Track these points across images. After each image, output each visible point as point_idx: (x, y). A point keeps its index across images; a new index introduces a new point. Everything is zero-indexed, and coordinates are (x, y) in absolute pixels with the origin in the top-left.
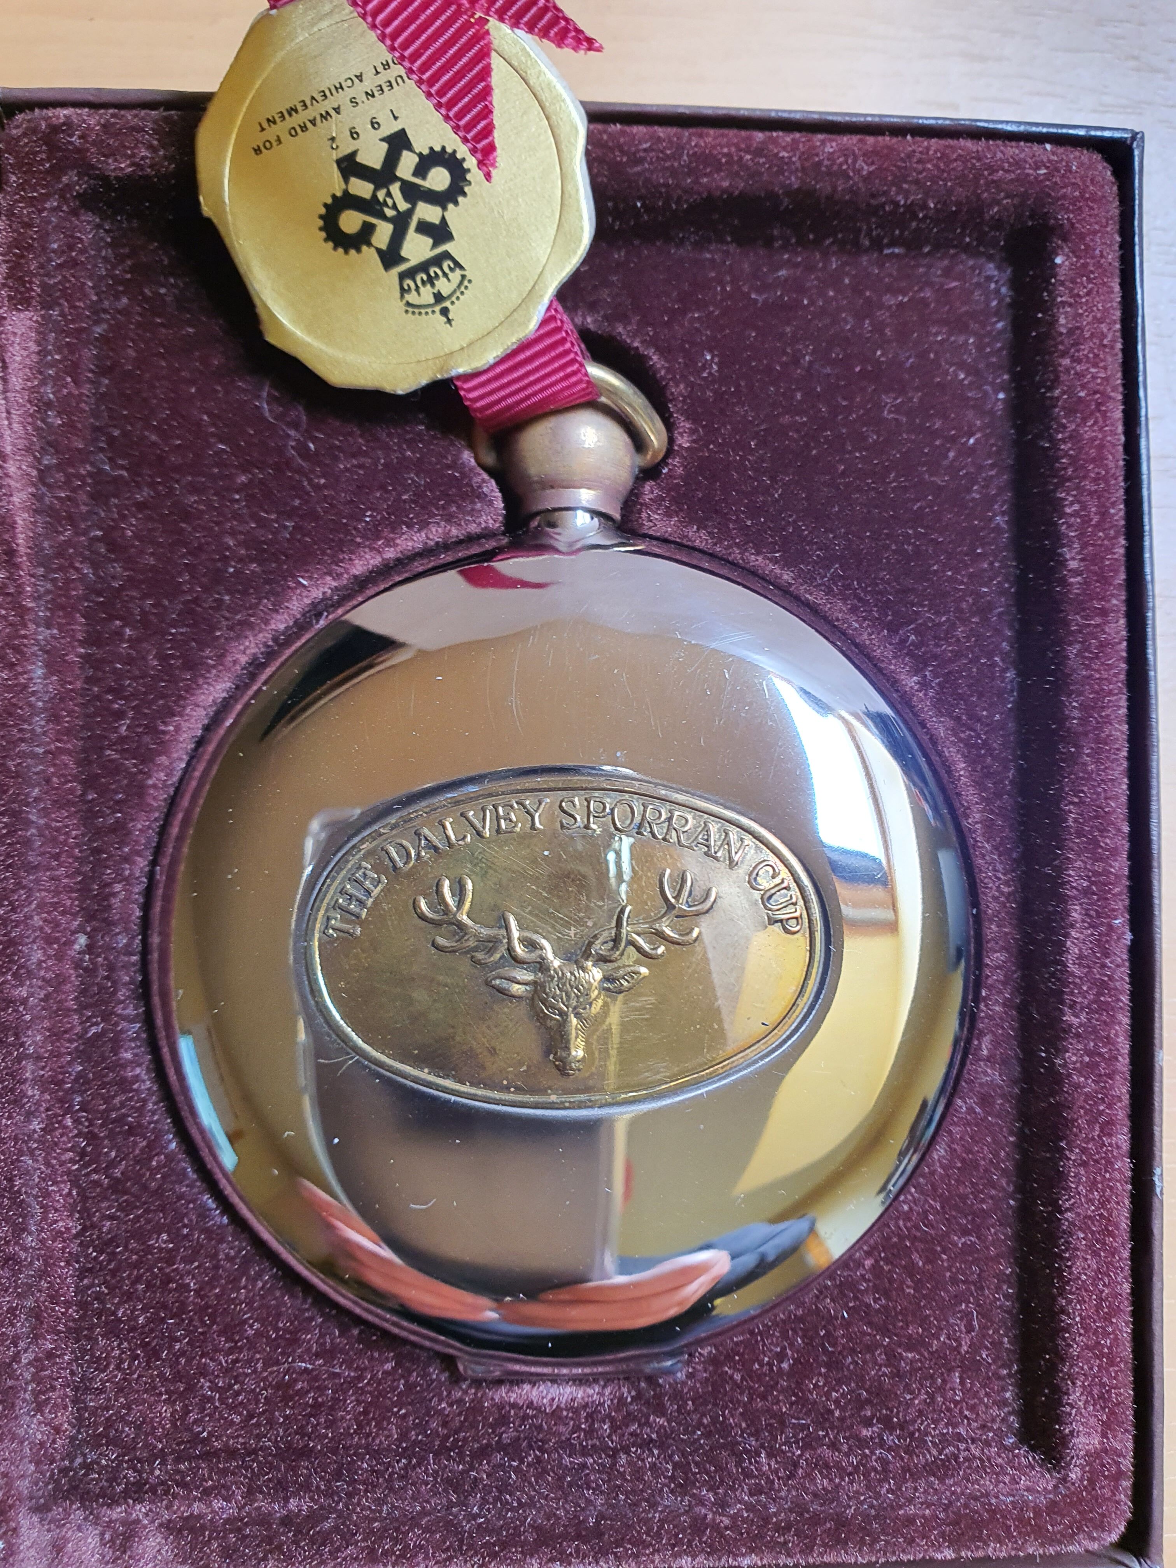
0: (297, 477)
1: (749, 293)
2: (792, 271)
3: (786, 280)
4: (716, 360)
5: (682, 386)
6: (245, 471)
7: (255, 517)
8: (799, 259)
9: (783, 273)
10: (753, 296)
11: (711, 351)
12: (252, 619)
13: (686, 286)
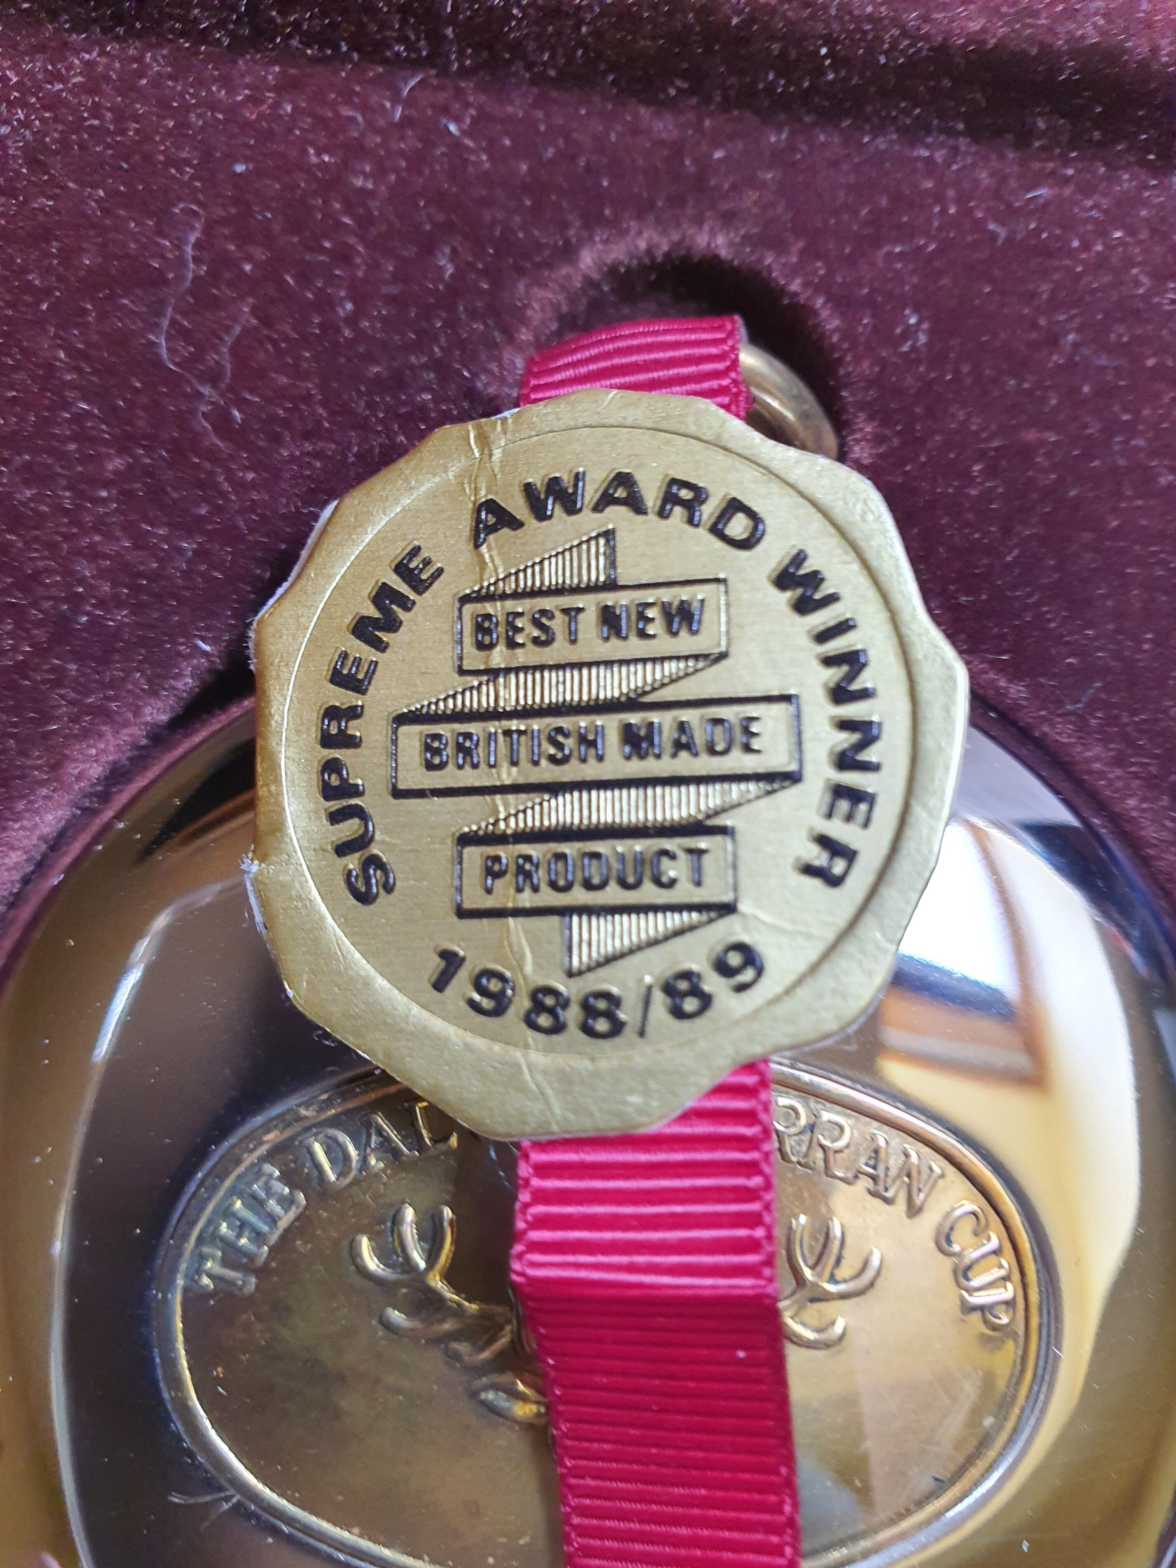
0: (208, 465)
1: (984, 221)
2: (1056, 191)
3: (1046, 205)
4: (925, 326)
5: (866, 364)
6: (122, 451)
7: (129, 528)
8: (1070, 172)
9: (1043, 192)
10: (992, 226)
11: (916, 310)
12: (113, 705)
13: (884, 202)
